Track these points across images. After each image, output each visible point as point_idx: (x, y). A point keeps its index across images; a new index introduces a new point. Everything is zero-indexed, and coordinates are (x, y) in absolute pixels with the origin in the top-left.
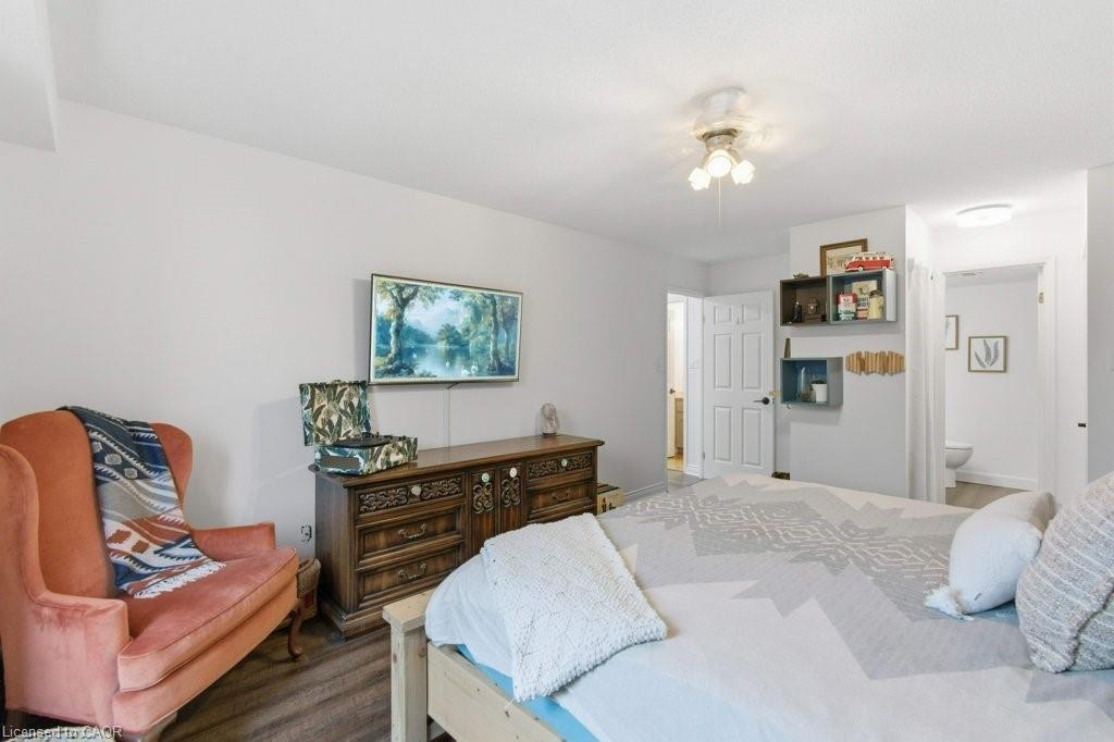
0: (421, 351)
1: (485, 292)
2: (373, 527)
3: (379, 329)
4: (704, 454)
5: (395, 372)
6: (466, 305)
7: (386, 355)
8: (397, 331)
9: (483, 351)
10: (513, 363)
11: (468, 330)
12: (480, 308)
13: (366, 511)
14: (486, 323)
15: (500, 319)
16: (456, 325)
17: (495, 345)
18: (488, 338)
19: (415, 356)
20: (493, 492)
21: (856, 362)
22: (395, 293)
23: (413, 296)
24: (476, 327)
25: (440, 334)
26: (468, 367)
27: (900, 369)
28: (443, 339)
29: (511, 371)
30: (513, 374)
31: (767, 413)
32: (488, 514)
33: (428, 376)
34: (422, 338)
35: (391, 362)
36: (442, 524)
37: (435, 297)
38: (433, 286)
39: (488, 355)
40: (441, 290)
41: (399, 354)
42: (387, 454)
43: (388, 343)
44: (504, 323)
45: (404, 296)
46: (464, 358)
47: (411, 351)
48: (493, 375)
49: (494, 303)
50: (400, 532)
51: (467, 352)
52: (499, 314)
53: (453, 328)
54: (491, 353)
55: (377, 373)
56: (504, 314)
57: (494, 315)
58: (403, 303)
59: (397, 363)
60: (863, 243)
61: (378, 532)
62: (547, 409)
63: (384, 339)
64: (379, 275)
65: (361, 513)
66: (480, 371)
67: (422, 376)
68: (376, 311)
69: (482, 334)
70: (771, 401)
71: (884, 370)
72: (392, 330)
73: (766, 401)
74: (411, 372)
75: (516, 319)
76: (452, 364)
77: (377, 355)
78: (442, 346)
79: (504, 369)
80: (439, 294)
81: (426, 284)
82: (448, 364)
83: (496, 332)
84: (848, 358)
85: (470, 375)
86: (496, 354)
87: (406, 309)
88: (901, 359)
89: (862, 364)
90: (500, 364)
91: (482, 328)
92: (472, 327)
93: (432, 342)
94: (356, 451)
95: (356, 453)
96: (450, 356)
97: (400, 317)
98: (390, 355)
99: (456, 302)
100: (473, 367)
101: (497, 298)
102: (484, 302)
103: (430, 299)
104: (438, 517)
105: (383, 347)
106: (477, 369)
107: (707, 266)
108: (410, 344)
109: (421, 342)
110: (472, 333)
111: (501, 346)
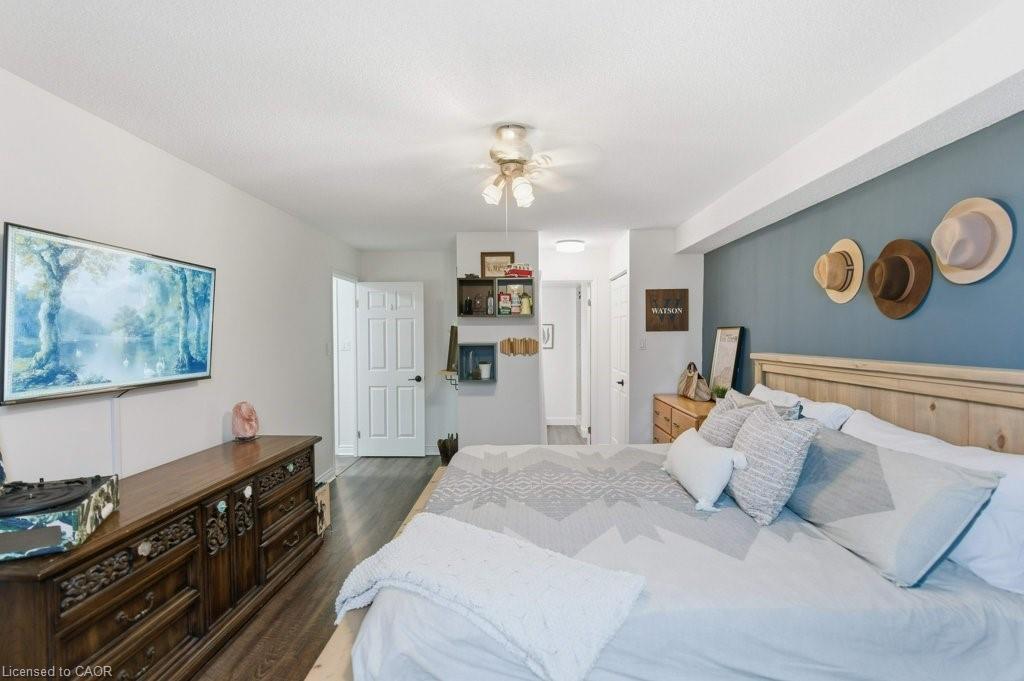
0: (88, 346)
1: (174, 265)
2: (80, 626)
3: (20, 314)
4: (359, 434)
5: (48, 379)
6: (151, 280)
7: (32, 355)
8: (51, 317)
9: (171, 342)
10: (204, 357)
11: (152, 315)
12: (168, 286)
13: (72, 604)
14: (176, 305)
15: (191, 301)
16: (138, 308)
17: (185, 335)
18: (177, 325)
19: (78, 353)
20: (227, 523)
21: (507, 347)
22: (47, 257)
23: (77, 261)
24: (163, 310)
25: (116, 320)
26: (152, 365)
27: (536, 351)
28: (119, 328)
29: (202, 366)
30: (205, 370)
31: (419, 390)
32: (223, 551)
33: (99, 382)
34: (89, 328)
35: (40, 366)
36: (171, 584)
37: (109, 267)
38: (107, 251)
39: (177, 347)
40: (118, 257)
41: (54, 352)
42: (97, 508)
43: (34, 336)
44: (196, 306)
45: (62, 263)
46: (147, 352)
47: (72, 347)
48: (183, 372)
49: (184, 280)
50: (118, 617)
51: (150, 344)
52: (190, 294)
53: (133, 312)
54: (180, 345)
55: (16, 384)
56: (196, 295)
57: (184, 294)
58: (60, 273)
59: (51, 365)
60: (511, 255)
61: (88, 630)
62: (244, 409)
63: (30, 330)
64: (20, 227)
65: (63, 610)
66: (166, 369)
67: (90, 383)
68: (15, 284)
69: (170, 320)
70: (423, 378)
71: (527, 352)
72: (41, 315)
73: (418, 379)
74: (72, 378)
75: (209, 301)
76: (132, 362)
77: (15, 355)
78: (120, 337)
79: (196, 366)
80: (114, 263)
81: (95, 247)
82: (126, 362)
83: (187, 318)
84: (502, 343)
85: (155, 376)
86: (186, 346)
87: (65, 282)
88: (536, 343)
89: (511, 347)
90: (191, 358)
91: (170, 312)
92: (158, 311)
93: (103, 332)
94: (50, 516)
95: (53, 520)
96: (130, 350)
97: (55, 295)
98: (39, 355)
99: (136, 276)
100: (158, 364)
101: (188, 273)
102: (173, 278)
103: (102, 269)
104: (168, 576)
105: (26, 341)
106: (163, 366)
107: (360, 252)
108: (69, 336)
109: (87, 332)
110: (157, 320)
111: (192, 335)
